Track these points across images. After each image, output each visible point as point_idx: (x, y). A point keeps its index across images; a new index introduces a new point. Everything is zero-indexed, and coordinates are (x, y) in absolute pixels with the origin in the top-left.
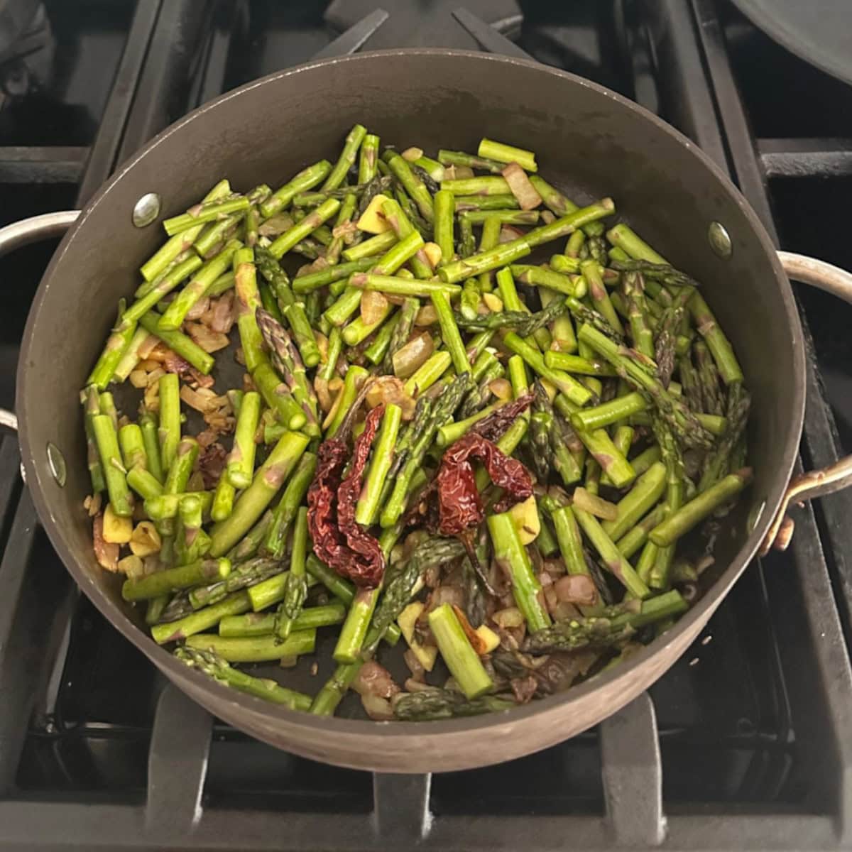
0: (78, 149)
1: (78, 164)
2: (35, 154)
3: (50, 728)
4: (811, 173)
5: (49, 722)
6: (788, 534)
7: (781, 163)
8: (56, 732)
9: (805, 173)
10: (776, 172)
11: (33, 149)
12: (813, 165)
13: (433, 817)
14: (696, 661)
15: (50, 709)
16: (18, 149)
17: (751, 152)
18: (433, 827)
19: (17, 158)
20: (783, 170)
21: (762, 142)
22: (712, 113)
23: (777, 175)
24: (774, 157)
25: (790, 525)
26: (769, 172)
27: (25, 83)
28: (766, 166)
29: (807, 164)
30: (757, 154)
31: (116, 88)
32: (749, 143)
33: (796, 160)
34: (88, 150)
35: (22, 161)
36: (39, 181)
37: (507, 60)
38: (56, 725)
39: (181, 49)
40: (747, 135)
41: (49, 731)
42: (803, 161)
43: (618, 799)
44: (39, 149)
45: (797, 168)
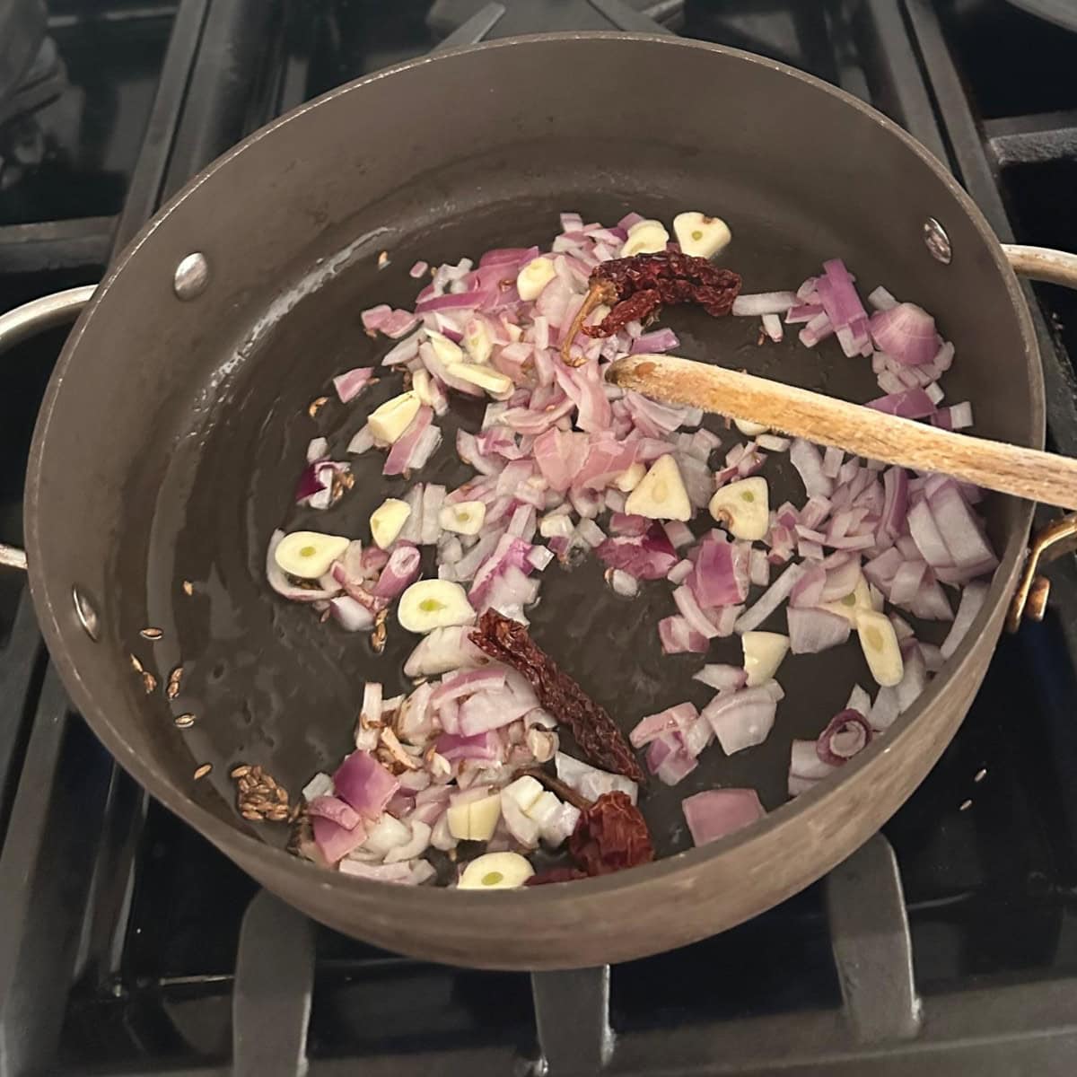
0: (102, 220)
1: (102, 239)
2: (47, 231)
3: (118, 992)
4: (1056, 157)
5: (115, 984)
6: (1043, 598)
7: (1016, 146)
8: (126, 993)
9: (1049, 156)
10: (1012, 159)
11: (43, 225)
12: (1057, 145)
13: (615, 1036)
14: (969, 803)
15: (115, 964)
16: (25, 227)
17: (974, 136)
18: (616, 1049)
19: (24, 239)
20: (1020, 157)
21: (989, 124)
22: (923, 93)
23: (1012, 162)
24: (1006, 140)
25: (1044, 587)
26: (1001, 160)
27: (40, 149)
28: (998, 154)
29: (1048, 145)
30: (984, 139)
31: (149, 135)
32: (971, 125)
33: (1035, 141)
34: (115, 219)
35: (29, 242)
36: (55, 266)
37: (650, 39)
38: (125, 985)
39: (233, 77)
40: (968, 115)
41: (118, 995)
42: (1043, 142)
43: (855, 981)
44: (51, 224)
45: (1036, 151)
